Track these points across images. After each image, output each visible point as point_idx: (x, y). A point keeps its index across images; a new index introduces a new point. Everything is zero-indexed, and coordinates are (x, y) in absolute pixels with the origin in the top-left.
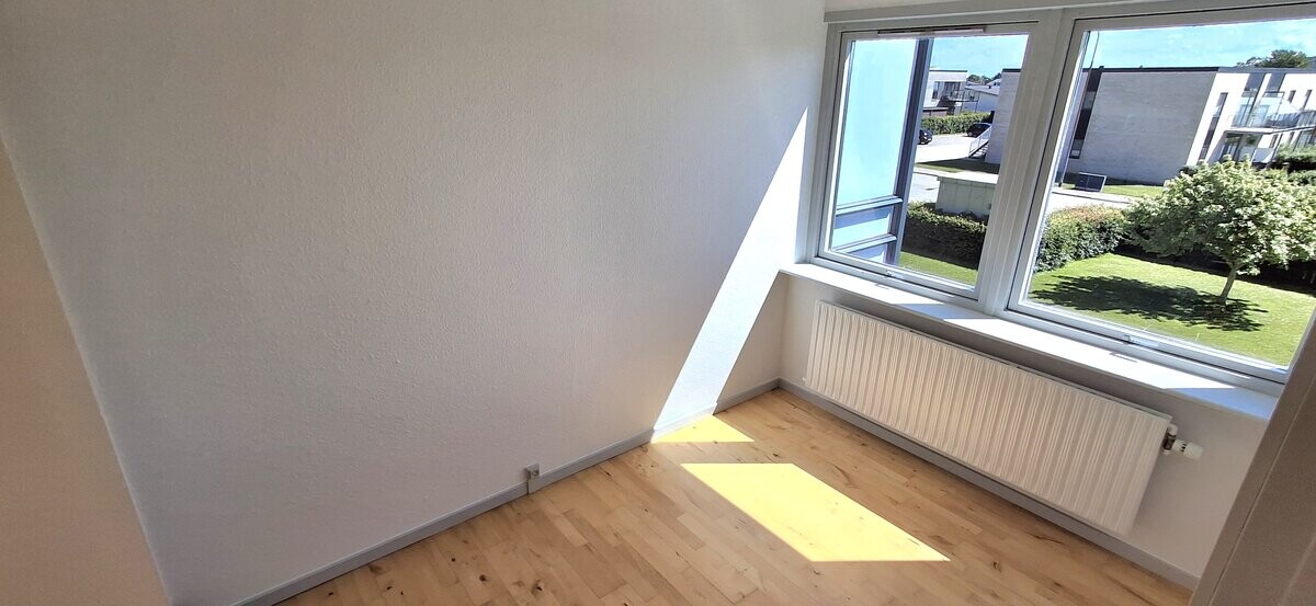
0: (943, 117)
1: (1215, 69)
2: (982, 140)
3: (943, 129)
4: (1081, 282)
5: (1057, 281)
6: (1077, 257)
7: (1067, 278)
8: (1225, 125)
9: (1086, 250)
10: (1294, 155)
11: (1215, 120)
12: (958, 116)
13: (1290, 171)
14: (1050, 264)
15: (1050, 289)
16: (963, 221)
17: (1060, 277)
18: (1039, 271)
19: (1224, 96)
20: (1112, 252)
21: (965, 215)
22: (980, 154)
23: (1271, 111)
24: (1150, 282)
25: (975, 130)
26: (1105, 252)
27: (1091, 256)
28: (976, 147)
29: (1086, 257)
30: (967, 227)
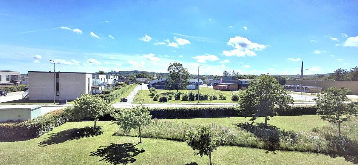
0: (13, 86)
1: (85, 73)
2: (27, 93)
3: (12, 90)
4: (58, 134)
5: (49, 136)
6: (57, 126)
7: (53, 134)
8: (91, 86)
9: (59, 123)
10: (105, 91)
11: (89, 84)
12: (20, 86)
13: (105, 94)
14: (47, 131)
15: (47, 140)
16: (7, 124)
17: (51, 134)
18: (43, 134)
19: (89, 79)
20: (68, 121)
21: (7, 122)
22: (26, 97)
23: (99, 82)
24: (78, 128)
25: (25, 90)
26: (66, 122)
27: (62, 124)
28: (25, 95)
29: (60, 125)
30: (8, 126)
